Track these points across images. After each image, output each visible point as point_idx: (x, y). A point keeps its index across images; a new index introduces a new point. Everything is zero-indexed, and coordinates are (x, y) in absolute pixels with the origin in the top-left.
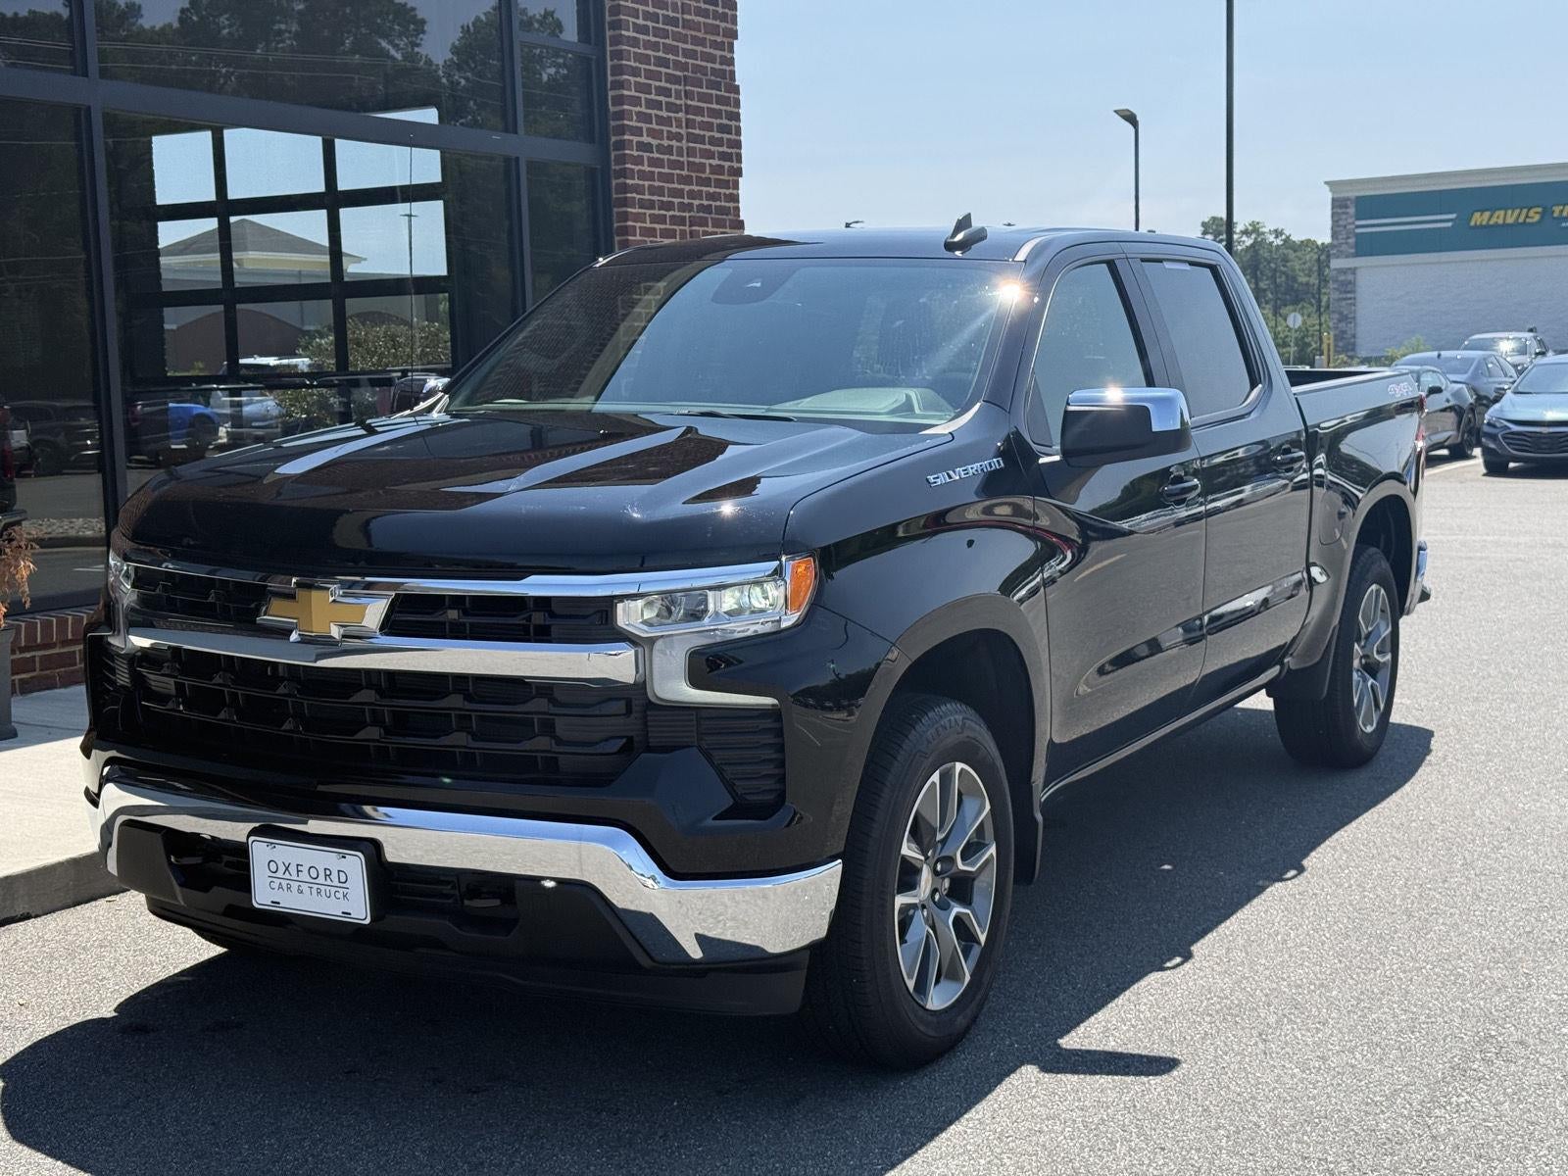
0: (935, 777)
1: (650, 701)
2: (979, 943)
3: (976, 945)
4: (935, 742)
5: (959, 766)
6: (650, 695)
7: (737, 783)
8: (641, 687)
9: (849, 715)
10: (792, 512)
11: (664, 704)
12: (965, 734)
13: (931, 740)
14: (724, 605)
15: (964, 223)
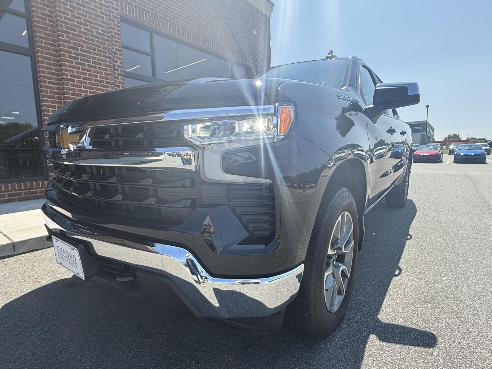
0: (340, 218)
1: (203, 181)
2: (348, 278)
3: (346, 279)
4: (341, 204)
5: (347, 213)
6: (203, 178)
7: (249, 225)
8: (197, 172)
9: (304, 191)
10: (279, 88)
11: (212, 182)
12: (349, 200)
13: (340, 203)
14: (243, 128)
15: (331, 52)
